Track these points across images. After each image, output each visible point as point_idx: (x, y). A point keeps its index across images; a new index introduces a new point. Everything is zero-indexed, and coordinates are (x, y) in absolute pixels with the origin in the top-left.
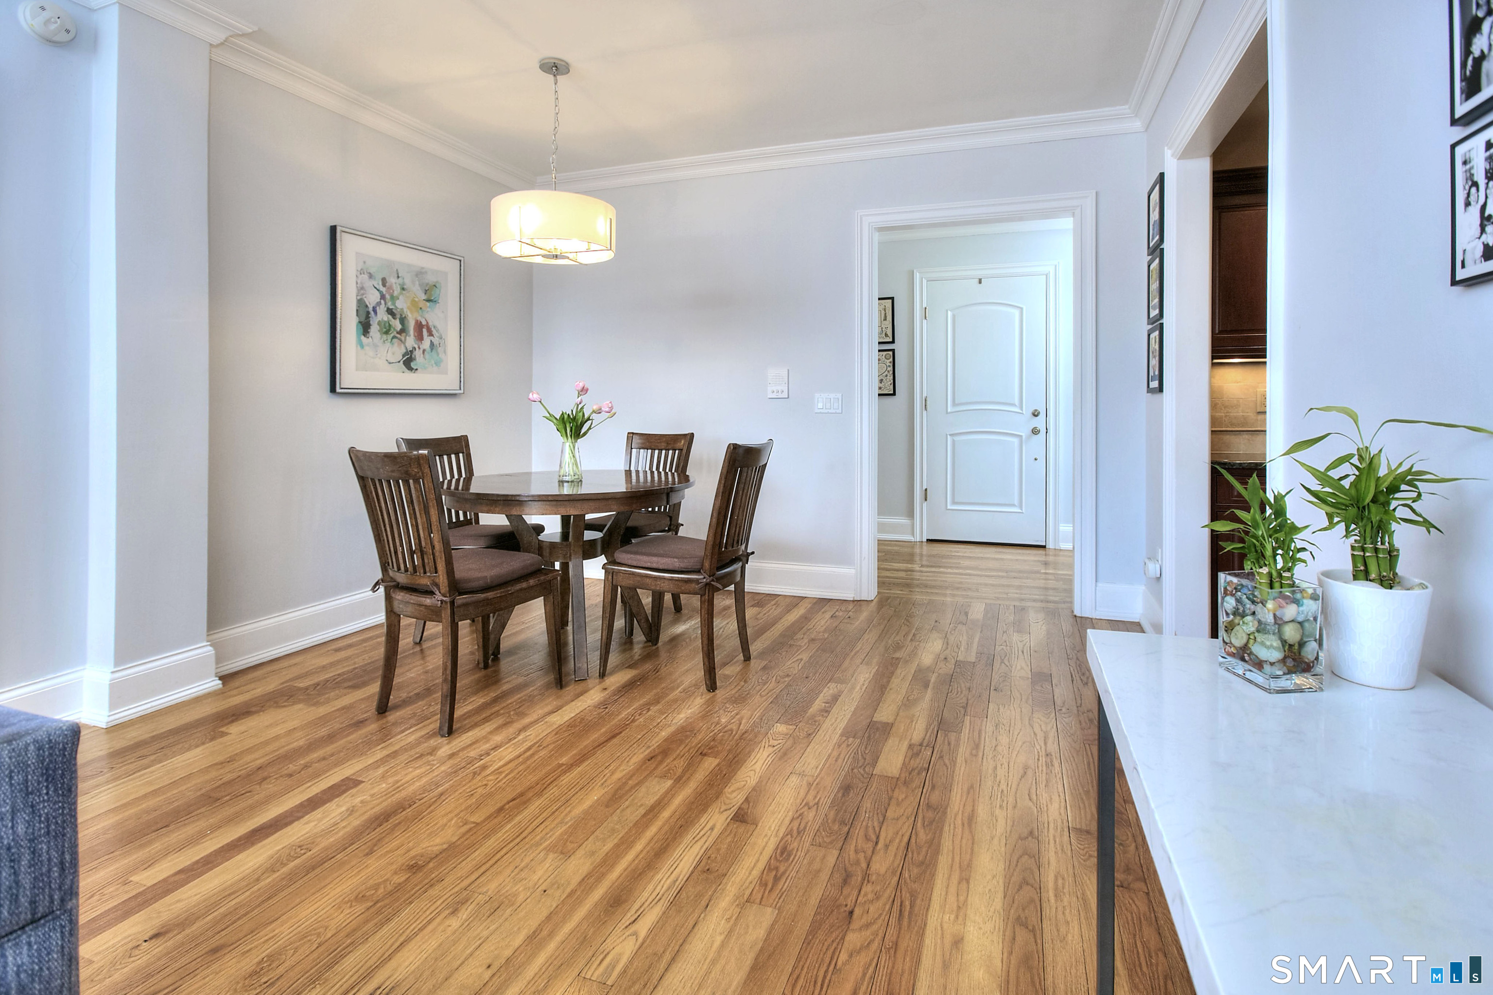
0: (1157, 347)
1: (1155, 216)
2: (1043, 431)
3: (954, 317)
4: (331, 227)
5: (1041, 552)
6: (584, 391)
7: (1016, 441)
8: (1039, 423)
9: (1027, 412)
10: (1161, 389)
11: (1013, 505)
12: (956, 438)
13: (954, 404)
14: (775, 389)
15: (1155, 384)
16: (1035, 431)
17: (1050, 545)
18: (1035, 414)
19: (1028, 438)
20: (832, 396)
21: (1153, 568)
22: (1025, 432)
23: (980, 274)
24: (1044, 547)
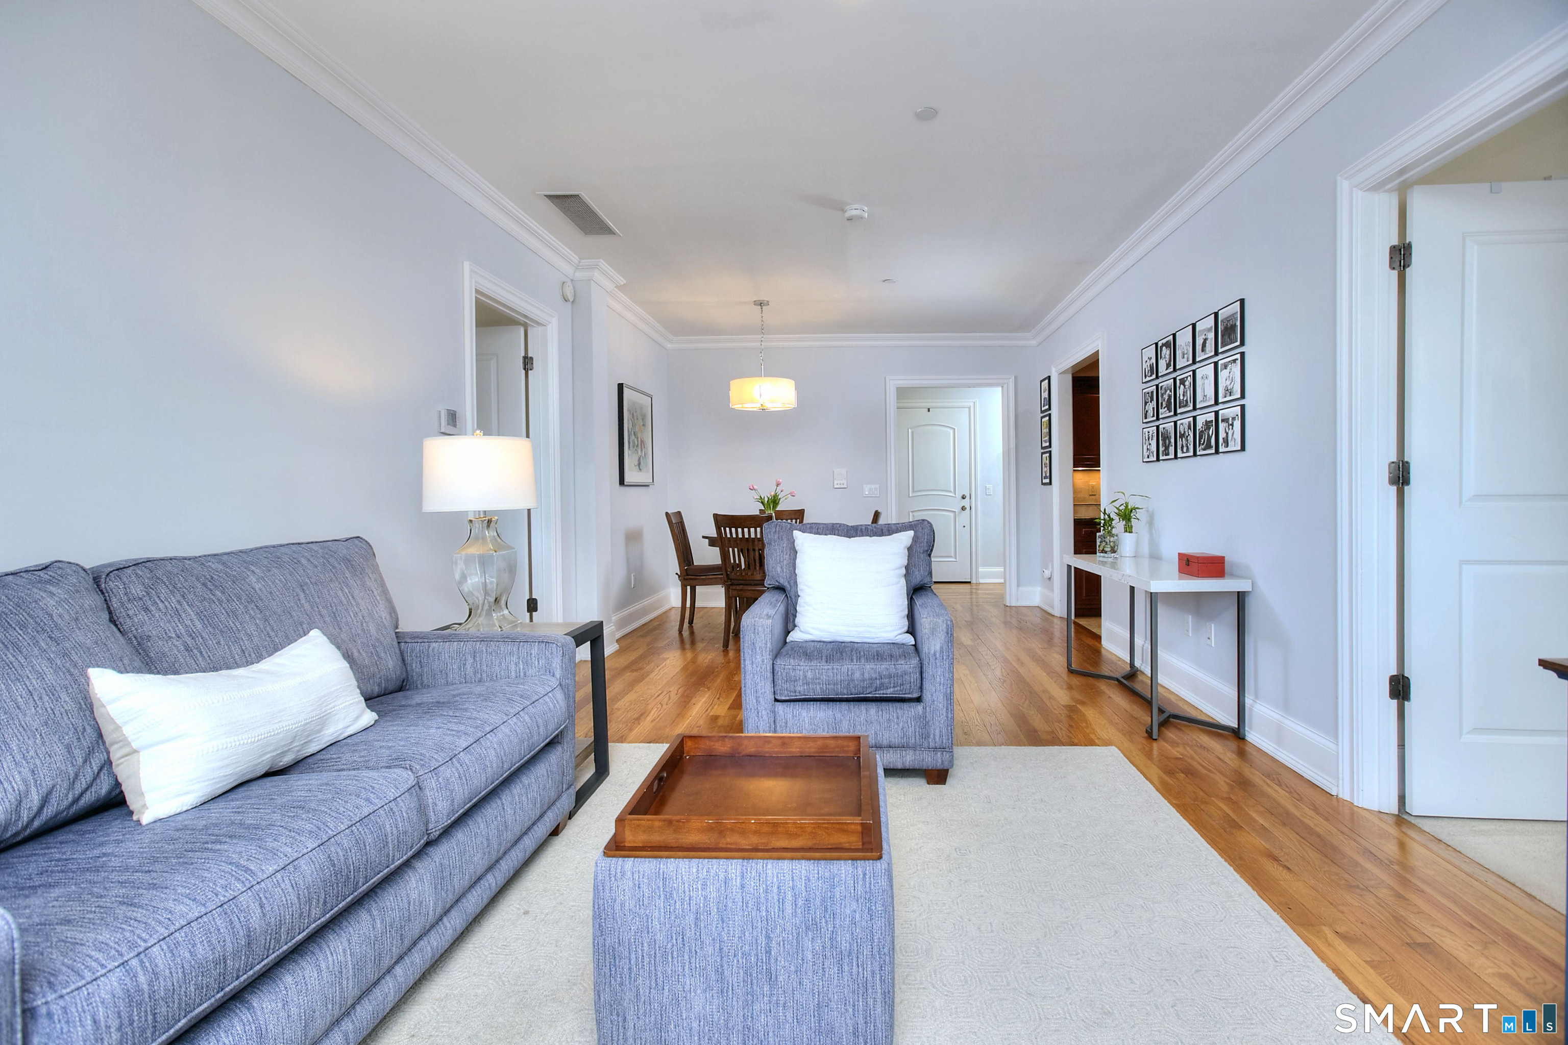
0: (1048, 462)
1: (1045, 395)
2: (968, 508)
3: (912, 433)
4: (619, 384)
5: (967, 586)
6: (778, 485)
7: (952, 514)
8: (966, 503)
9: (959, 496)
10: (1050, 483)
11: (951, 557)
12: (915, 514)
13: (913, 491)
14: (839, 482)
15: (1047, 481)
16: (963, 508)
17: (974, 581)
18: (964, 497)
19: (960, 513)
20: (873, 487)
21: (1047, 573)
22: (957, 509)
23: (929, 405)
24: (970, 582)
